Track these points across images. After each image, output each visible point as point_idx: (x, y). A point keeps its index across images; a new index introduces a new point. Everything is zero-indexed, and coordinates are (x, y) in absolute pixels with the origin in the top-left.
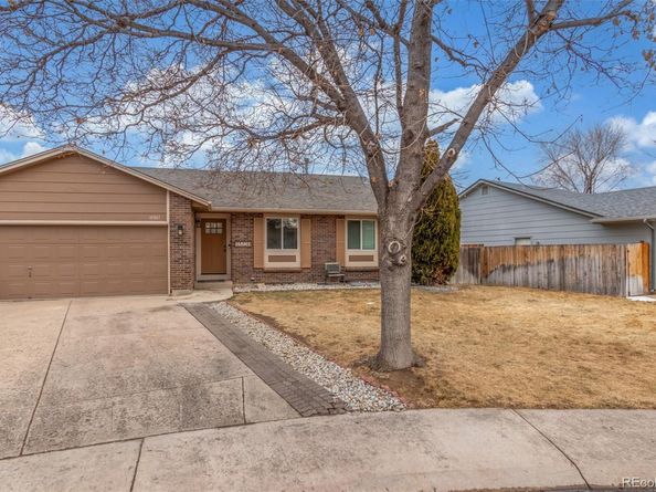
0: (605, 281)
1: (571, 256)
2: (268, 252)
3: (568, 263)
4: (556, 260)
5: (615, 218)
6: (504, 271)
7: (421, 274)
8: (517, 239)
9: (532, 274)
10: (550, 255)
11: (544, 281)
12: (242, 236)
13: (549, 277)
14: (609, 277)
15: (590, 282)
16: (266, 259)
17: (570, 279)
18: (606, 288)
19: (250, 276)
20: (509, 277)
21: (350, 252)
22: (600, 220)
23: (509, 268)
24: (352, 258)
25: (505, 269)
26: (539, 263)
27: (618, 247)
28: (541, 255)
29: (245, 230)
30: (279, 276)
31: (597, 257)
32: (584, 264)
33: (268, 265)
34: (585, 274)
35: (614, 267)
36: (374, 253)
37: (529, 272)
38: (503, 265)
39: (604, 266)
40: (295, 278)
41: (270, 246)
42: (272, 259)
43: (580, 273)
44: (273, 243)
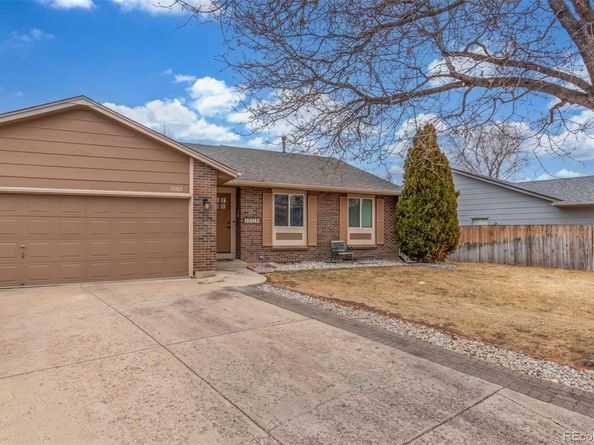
0: (572, 256)
1: (538, 235)
2: (276, 230)
3: (536, 242)
4: (523, 238)
5: (573, 202)
6: (469, 248)
7: (426, 252)
8: (473, 219)
9: (498, 251)
10: (516, 234)
11: (511, 258)
12: (251, 212)
13: (515, 253)
14: (576, 254)
15: (557, 258)
16: (274, 237)
17: (537, 256)
18: (573, 264)
19: (258, 255)
20: (474, 254)
21: (352, 230)
22: (559, 203)
23: (474, 246)
24: (354, 236)
25: (470, 246)
26: (505, 242)
27: (585, 227)
28: (508, 235)
29: (254, 206)
30: (287, 254)
31: (564, 236)
32: (550, 242)
33: (277, 243)
34: (553, 251)
35: (582, 245)
36: (371, 231)
37: (495, 250)
38: (468, 243)
39: (572, 244)
40: (301, 256)
41: (278, 223)
42: (280, 236)
43: (548, 250)
44: (281, 220)
